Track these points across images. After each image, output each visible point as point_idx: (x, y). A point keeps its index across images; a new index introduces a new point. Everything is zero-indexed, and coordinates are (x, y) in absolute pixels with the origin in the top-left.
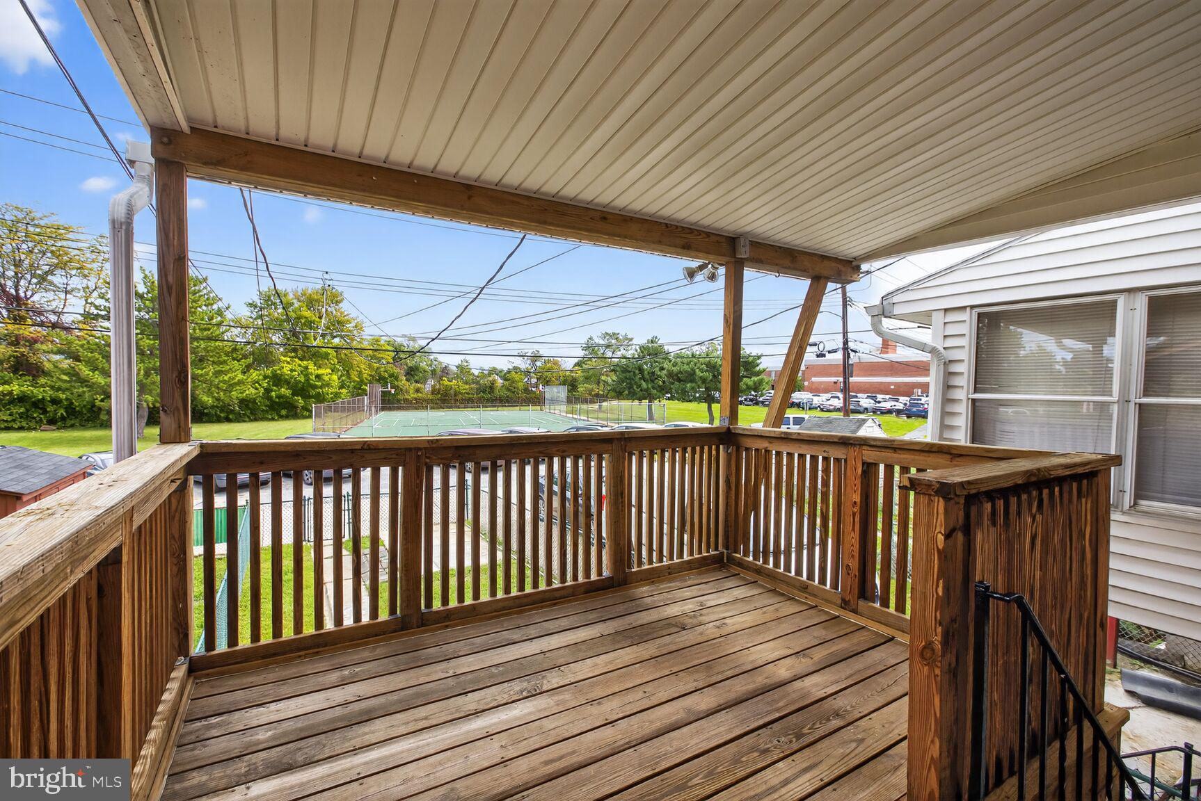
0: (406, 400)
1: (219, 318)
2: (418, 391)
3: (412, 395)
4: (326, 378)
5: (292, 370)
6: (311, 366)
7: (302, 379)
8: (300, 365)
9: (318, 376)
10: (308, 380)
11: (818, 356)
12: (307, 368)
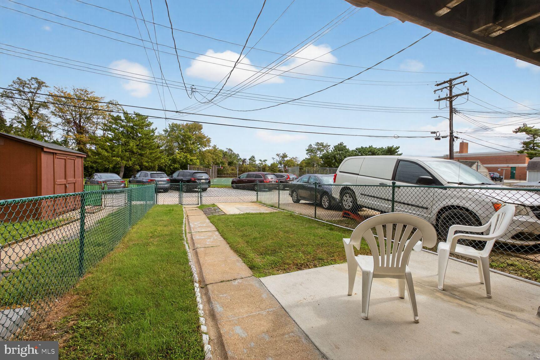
0: (227, 174)
1: (152, 134)
2: (232, 170)
3: (230, 171)
4: (195, 161)
5: (180, 157)
6: (189, 156)
7: (185, 161)
8: (184, 155)
9: (191, 160)
10: (187, 161)
11: (436, 139)
12: (186, 156)
